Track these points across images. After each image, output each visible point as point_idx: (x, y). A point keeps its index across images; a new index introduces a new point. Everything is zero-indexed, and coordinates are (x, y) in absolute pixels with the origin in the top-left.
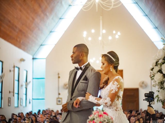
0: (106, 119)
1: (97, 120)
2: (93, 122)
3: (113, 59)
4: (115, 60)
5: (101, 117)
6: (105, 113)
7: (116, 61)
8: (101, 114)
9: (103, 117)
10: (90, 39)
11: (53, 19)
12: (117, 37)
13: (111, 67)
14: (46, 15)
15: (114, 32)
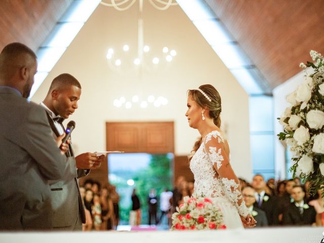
0: (210, 212)
1: (195, 214)
2: (186, 216)
3: (207, 97)
4: (210, 100)
5: (202, 207)
6: (207, 200)
7: (212, 101)
8: (201, 203)
9: (206, 207)
10: (118, 62)
11: (44, 23)
12: (169, 59)
13: (203, 112)
14: (33, 16)
15: (165, 50)
